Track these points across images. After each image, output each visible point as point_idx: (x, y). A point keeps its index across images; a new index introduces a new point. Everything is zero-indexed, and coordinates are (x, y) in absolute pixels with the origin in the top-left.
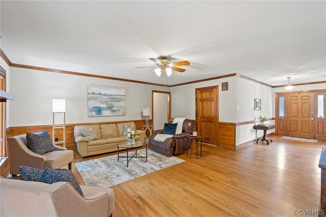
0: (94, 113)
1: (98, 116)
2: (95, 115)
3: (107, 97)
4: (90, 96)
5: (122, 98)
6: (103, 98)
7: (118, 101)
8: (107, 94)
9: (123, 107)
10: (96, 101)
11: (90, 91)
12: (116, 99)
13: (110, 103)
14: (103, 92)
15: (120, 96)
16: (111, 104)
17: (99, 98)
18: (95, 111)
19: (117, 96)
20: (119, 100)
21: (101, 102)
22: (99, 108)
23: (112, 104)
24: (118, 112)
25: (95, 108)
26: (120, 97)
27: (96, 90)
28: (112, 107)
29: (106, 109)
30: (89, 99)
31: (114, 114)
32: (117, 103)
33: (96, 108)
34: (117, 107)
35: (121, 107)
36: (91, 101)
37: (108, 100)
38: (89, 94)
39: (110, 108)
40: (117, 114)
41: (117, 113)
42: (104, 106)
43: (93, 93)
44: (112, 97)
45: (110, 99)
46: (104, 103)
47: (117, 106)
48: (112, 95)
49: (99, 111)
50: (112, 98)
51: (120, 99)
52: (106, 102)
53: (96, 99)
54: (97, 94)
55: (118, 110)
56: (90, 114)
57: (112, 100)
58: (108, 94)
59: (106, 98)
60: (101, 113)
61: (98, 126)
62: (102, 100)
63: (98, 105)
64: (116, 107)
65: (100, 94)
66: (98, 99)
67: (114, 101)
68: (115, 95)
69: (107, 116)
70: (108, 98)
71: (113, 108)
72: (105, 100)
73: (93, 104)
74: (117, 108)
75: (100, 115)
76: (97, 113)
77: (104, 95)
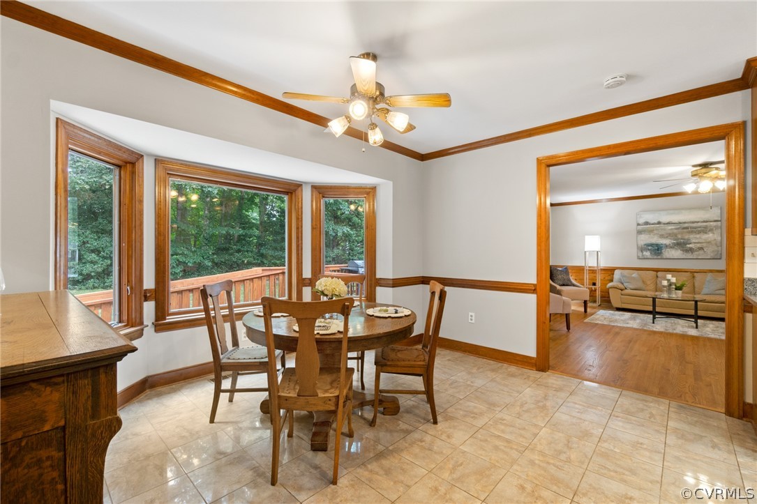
0: (647, 254)
1: (655, 257)
2: (649, 257)
3: (673, 227)
4: (640, 227)
5: (710, 226)
6: (665, 229)
7: (699, 232)
8: (674, 222)
9: (713, 242)
10: (652, 234)
11: (642, 221)
12: (695, 228)
13: (679, 236)
14: (665, 219)
15: (707, 222)
16: (681, 239)
17: (656, 230)
18: (649, 250)
19: (698, 222)
20: (705, 230)
21: (662, 236)
22: (657, 245)
23: (686, 237)
24: (701, 252)
25: (648, 245)
26: (705, 224)
27: (652, 218)
28: (685, 244)
29: (671, 247)
30: (639, 232)
31: (689, 255)
32: (698, 236)
33: (652, 245)
34: (698, 243)
35: (709, 242)
36: (643, 236)
37: (675, 231)
38: (638, 225)
39: (681, 245)
40: (699, 255)
41: (701, 254)
42: (666, 242)
43: (647, 223)
44: (686, 225)
45: (680, 230)
46: (667, 237)
47: (697, 241)
48: (685, 223)
49: (657, 250)
50: (687, 228)
51: (706, 227)
52: (669, 235)
53: (650, 231)
54: (653, 224)
55: (701, 249)
56: (640, 254)
57: (685, 230)
58: (676, 221)
59: (672, 229)
60: (661, 253)
61: (654, 273)
62: (663, 232)
63: (655, 240)
64: (695, 243)
65: (659, 223)
66: (655, 232)
67: (689, 232)
68: (693, 222)
69: (675, 259)
70: (676, 229)
71: (688, 246)
72: (670, 232)
73: (645, 239)
74: (699, 245)
75: (659, 257)
76: (653, 253)
77: (668, 223)
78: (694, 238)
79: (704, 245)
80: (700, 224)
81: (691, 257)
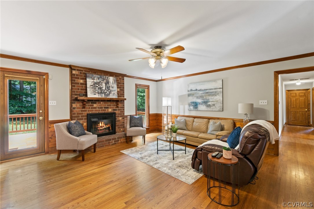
0: (192, 108)
2: (193, 109)
3: (202, 92)
4: (189, 93)
5: (218, 91)
6: (198, 94)
7: (213, 95)
8: (202, 89)
9: (219, 101)
10: (193, 96)
11: (189, 89)
12: (211, 93)
14: (199, 88)
16: (206, 99)
17: (195, 94)
18: (192, 105)
19: (212, 89)
20: (215, 94)
21: (197, 97)
23: (208, 98)
24: (214, 107)
26: (215, 90)
27: (193, 87)
28: (207, 102)
29: (201, 104)
30: (189, 95)
31: (209, 109)
32: (212, 97)
33: (193, 103)
34: (212, 101)
35: (217, 101)
36: (190, 97)
38: (188, 91)
39: (205, 103)
40: (213, 109)
42: (199, 101)
43: (191, 90)
44: (207, 91)
45: (205, 94)
46: (200, 98)
47: (212, 100)
48: (207, 90)
49: (195, 105)
50: (208, 93)
51: (216, 92)
52: (201, 97)
54: (194, 91)
55: (214, 105)
56: (189, 108)
57: (207, 94)
59: (201, 93)
60: (197, 107)
61: (193, 119)
62: (198, 95)
63: (195, 100)
64: (211, 101)
65: (196, 90)
66: (195, 95)
67: (209, 95)
68: (210, 89)
69: (203, 111)
70: (203, 93)
71: (209, 103)
72: (201, 95)
73: (191, 99)
74: (213, 103)
75: (196, 110)
76: (194, 107)
77: (200, 90)
78: (211, 99)
79: (215, 102)
80: (213, 90)
81: (210, 110)
